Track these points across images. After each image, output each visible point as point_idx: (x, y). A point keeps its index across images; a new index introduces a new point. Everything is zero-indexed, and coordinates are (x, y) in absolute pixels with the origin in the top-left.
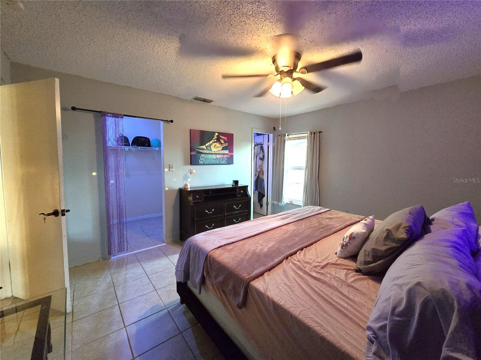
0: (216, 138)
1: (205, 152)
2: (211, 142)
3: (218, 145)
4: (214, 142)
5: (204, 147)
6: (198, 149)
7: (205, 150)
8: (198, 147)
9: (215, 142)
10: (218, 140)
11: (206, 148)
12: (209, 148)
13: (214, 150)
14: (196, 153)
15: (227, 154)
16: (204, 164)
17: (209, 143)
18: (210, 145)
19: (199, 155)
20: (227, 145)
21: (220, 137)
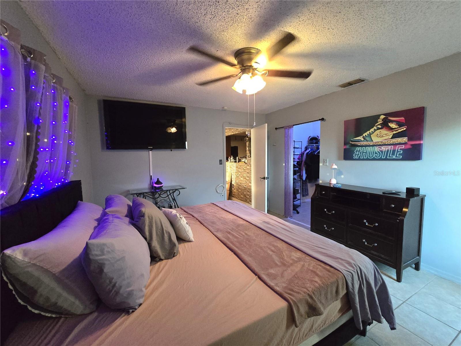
0: (381, 122)
1: (362, 143)
2: (372, 130)
3: (384, 132)
4: (377, 130)
5: (361, 138)
6: (351, 141)
7: (363, 141)
8: (352, 140)
9: (379, 129)
10: (385, 125)
11: (363, 139)
12: (368, 139)
13: (376, 139)
14: (350, 146)
15: (405, 144)
16: (359, 159)
17: (368, 132)
18: (370, 135)
19: (353, 148)
20: (405, 129)
21: (389, 119)
